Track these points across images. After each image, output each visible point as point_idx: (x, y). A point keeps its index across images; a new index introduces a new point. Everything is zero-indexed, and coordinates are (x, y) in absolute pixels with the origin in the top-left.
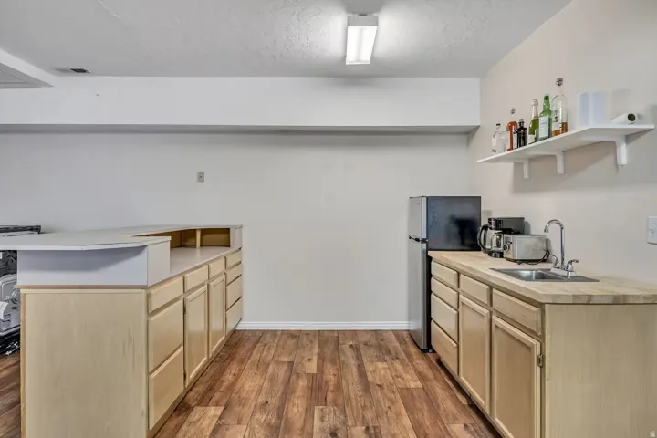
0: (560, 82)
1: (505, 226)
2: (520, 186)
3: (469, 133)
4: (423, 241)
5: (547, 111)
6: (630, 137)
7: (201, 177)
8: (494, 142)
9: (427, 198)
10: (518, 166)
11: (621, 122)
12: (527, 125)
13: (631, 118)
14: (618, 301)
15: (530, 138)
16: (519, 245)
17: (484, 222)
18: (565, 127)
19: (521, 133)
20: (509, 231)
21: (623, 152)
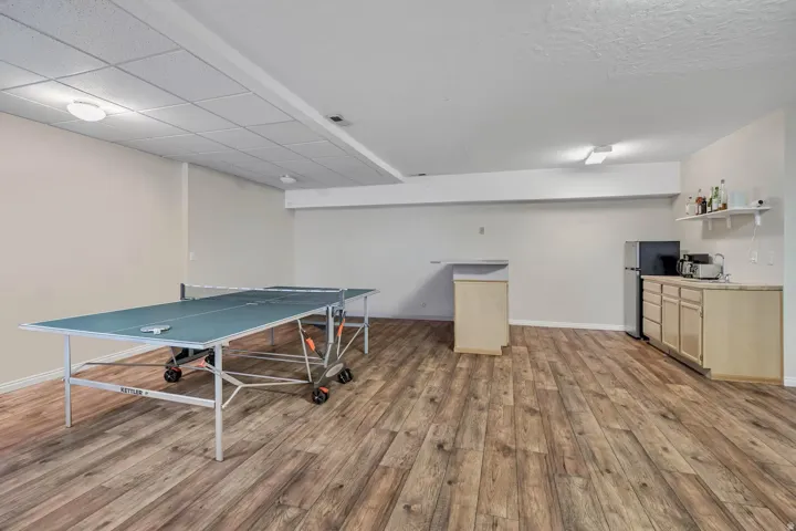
0: (723, 181)
1: (695, 259)
2: (707, 235)
3: (673, 198)
4: (637, 269)
5: (716, 196)
6: (761, 212)
7: (482, 230)
8: (687, 208)
9: (641, 243)
10: (706, 223)
11: (754, 205)
12: (708, 201)
13: (761, 202)
14: (741, 289)
15: (709, 209)
16: (703, 270)
17: (682, 258)
18: (725, 206)
19: (704, 204)
20: (697, 262)
21: (758, 220)
